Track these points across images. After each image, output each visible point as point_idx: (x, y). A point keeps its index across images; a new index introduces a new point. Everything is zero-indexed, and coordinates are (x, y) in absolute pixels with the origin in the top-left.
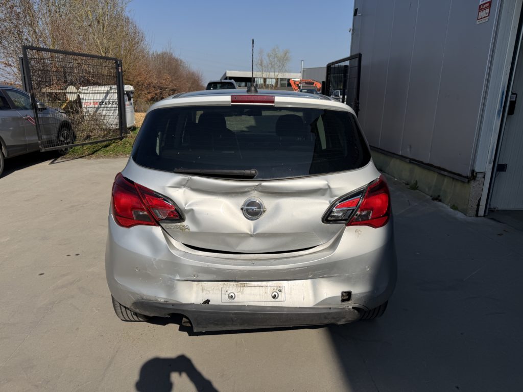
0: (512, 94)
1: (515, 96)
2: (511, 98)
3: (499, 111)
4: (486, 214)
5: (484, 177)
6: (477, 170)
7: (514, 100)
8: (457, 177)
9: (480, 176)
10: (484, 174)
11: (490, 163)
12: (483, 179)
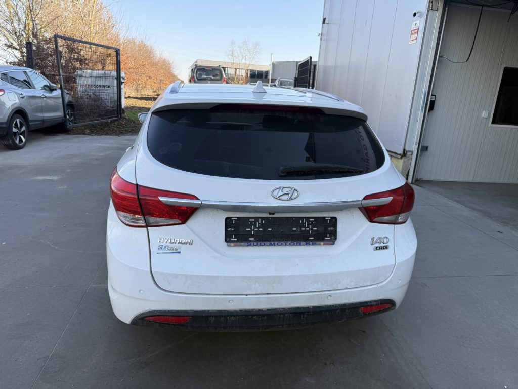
0: (432, 95)
1: (434, 97)
2: (431, 98)
3: (422, 107)
4: (414, 182)
5: (412, 155)
6: (407, 149)
7: (434, 100)
8: (394, 155)
9: (409, 154)
10: (412, 152)
11: (416, 144)
12: (411, 156)
